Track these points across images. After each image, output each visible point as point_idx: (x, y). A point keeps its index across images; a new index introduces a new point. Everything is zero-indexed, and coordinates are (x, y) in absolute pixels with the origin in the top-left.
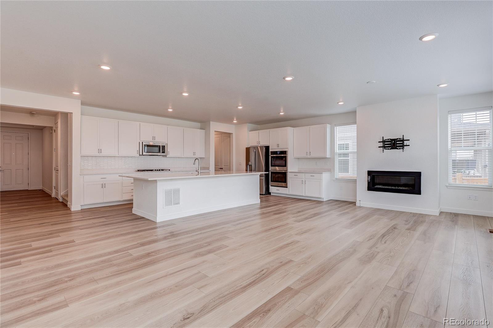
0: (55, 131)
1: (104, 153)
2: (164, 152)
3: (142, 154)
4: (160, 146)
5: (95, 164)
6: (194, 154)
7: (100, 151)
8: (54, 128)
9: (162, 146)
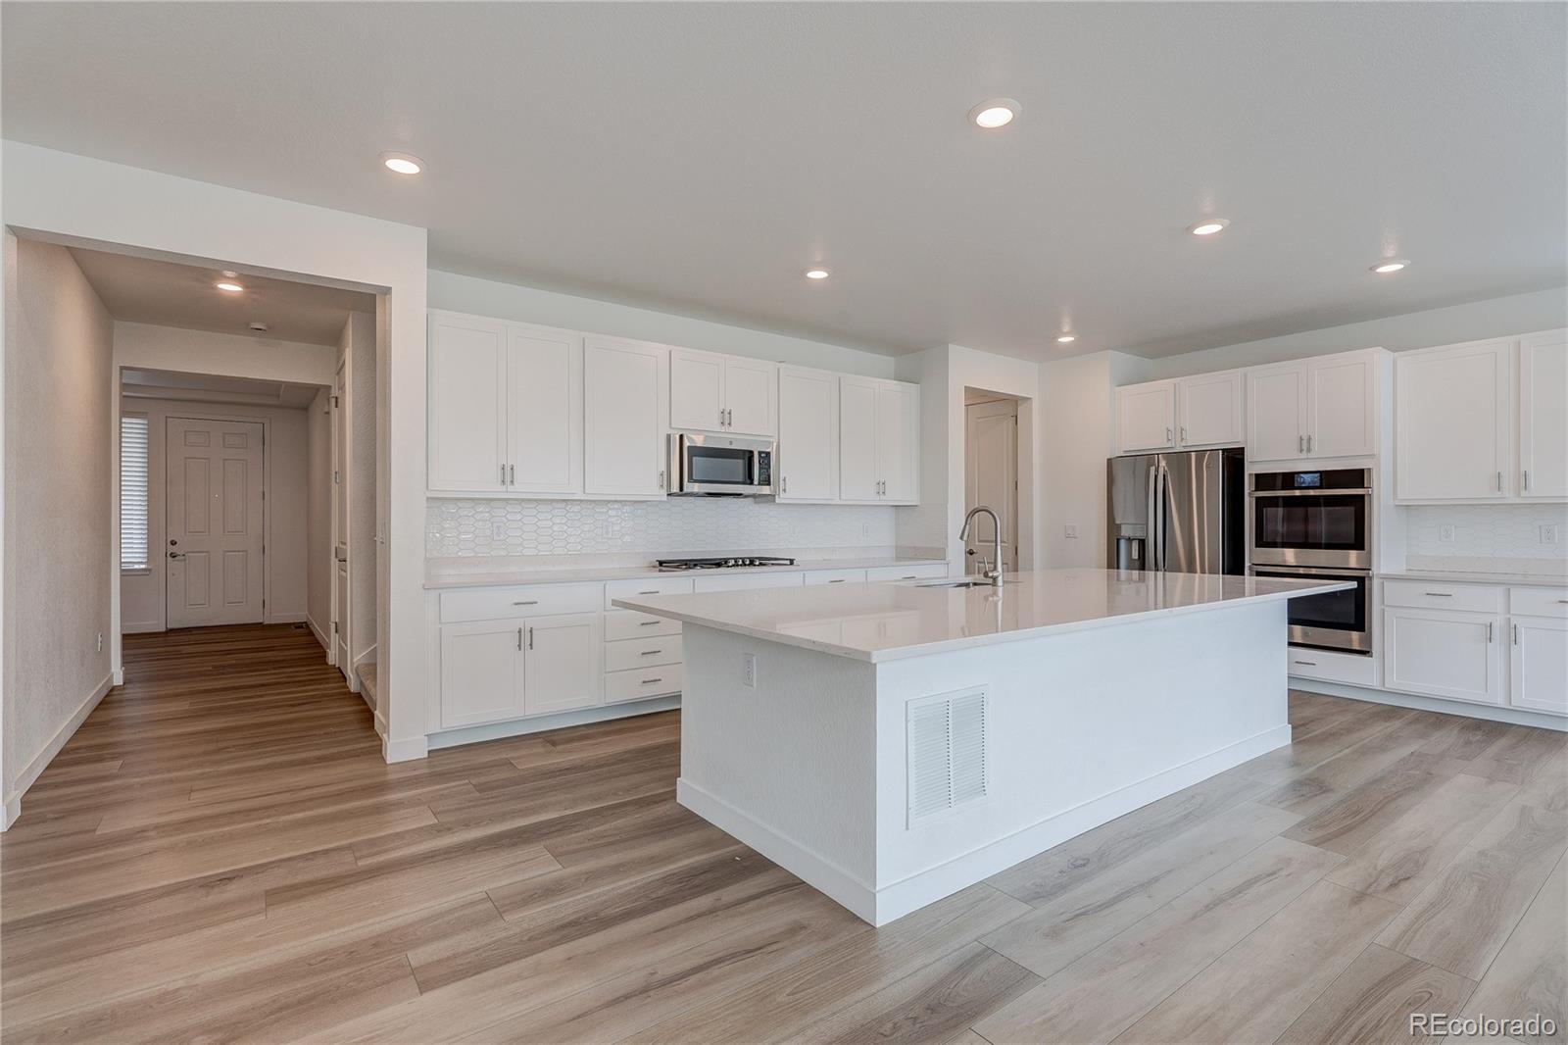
0: (337, 402)
1: (521, 488)
2: (767, 482)
3: (681, 489)
4: (751, 452)
5: (488, 532)
6: (881, 487)
7: (507, 474)
8: (335, 392)
9: (760, 453)
